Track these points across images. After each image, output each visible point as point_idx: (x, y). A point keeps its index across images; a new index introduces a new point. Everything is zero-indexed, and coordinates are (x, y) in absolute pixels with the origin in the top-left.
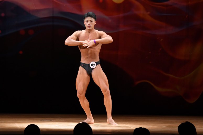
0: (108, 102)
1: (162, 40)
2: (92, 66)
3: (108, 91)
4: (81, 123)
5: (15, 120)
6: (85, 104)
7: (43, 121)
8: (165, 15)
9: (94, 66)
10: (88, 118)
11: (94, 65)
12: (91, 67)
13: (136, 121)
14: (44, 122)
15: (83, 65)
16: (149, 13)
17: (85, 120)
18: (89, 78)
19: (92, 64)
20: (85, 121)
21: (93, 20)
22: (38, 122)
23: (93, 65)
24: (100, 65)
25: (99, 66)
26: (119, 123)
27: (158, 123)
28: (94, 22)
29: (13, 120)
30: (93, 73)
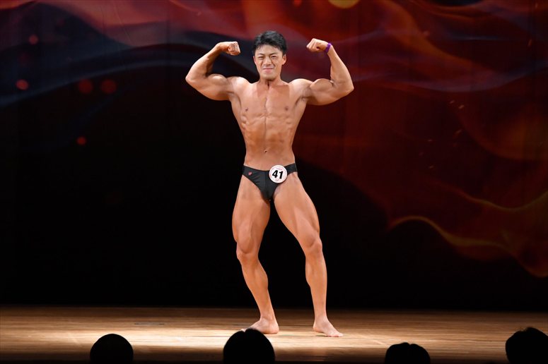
0: (317, 274)
1: (461, 107)
2: (276, 176)
3: (318, 246)
4: (244, 330)
5: (64, 323)
6: (256, 279)
7: (141, 327)
8: (471, 38)
9: (281, 178)
10: (264, 317)
11: (281, 173)
12: (273, 178)
13: (393, 326)
14: (143, 327)
15: (250, 174)
16: (426, 33)
17: (254, 322)
18: (268, 208)
19: (276, 171)
20: (255, 326)
21: (279, 53)
22: (129, 328)
23: (279, 174)
24: (296, 174)
25: (293, 175)
26: (347, 330)
27: (452, 330)
28: (281, 59)
29: (62, 323)
30: (279, 197)
